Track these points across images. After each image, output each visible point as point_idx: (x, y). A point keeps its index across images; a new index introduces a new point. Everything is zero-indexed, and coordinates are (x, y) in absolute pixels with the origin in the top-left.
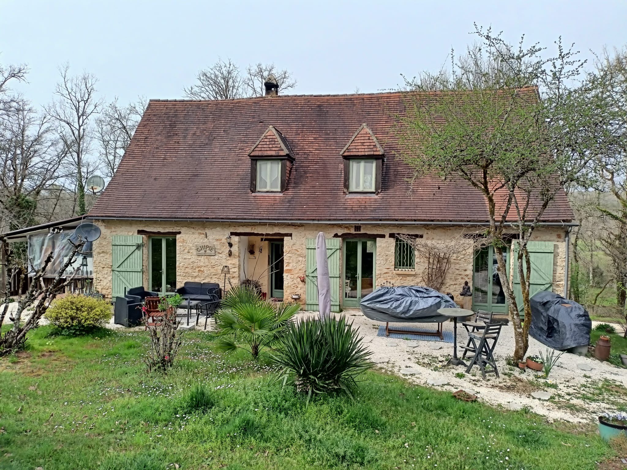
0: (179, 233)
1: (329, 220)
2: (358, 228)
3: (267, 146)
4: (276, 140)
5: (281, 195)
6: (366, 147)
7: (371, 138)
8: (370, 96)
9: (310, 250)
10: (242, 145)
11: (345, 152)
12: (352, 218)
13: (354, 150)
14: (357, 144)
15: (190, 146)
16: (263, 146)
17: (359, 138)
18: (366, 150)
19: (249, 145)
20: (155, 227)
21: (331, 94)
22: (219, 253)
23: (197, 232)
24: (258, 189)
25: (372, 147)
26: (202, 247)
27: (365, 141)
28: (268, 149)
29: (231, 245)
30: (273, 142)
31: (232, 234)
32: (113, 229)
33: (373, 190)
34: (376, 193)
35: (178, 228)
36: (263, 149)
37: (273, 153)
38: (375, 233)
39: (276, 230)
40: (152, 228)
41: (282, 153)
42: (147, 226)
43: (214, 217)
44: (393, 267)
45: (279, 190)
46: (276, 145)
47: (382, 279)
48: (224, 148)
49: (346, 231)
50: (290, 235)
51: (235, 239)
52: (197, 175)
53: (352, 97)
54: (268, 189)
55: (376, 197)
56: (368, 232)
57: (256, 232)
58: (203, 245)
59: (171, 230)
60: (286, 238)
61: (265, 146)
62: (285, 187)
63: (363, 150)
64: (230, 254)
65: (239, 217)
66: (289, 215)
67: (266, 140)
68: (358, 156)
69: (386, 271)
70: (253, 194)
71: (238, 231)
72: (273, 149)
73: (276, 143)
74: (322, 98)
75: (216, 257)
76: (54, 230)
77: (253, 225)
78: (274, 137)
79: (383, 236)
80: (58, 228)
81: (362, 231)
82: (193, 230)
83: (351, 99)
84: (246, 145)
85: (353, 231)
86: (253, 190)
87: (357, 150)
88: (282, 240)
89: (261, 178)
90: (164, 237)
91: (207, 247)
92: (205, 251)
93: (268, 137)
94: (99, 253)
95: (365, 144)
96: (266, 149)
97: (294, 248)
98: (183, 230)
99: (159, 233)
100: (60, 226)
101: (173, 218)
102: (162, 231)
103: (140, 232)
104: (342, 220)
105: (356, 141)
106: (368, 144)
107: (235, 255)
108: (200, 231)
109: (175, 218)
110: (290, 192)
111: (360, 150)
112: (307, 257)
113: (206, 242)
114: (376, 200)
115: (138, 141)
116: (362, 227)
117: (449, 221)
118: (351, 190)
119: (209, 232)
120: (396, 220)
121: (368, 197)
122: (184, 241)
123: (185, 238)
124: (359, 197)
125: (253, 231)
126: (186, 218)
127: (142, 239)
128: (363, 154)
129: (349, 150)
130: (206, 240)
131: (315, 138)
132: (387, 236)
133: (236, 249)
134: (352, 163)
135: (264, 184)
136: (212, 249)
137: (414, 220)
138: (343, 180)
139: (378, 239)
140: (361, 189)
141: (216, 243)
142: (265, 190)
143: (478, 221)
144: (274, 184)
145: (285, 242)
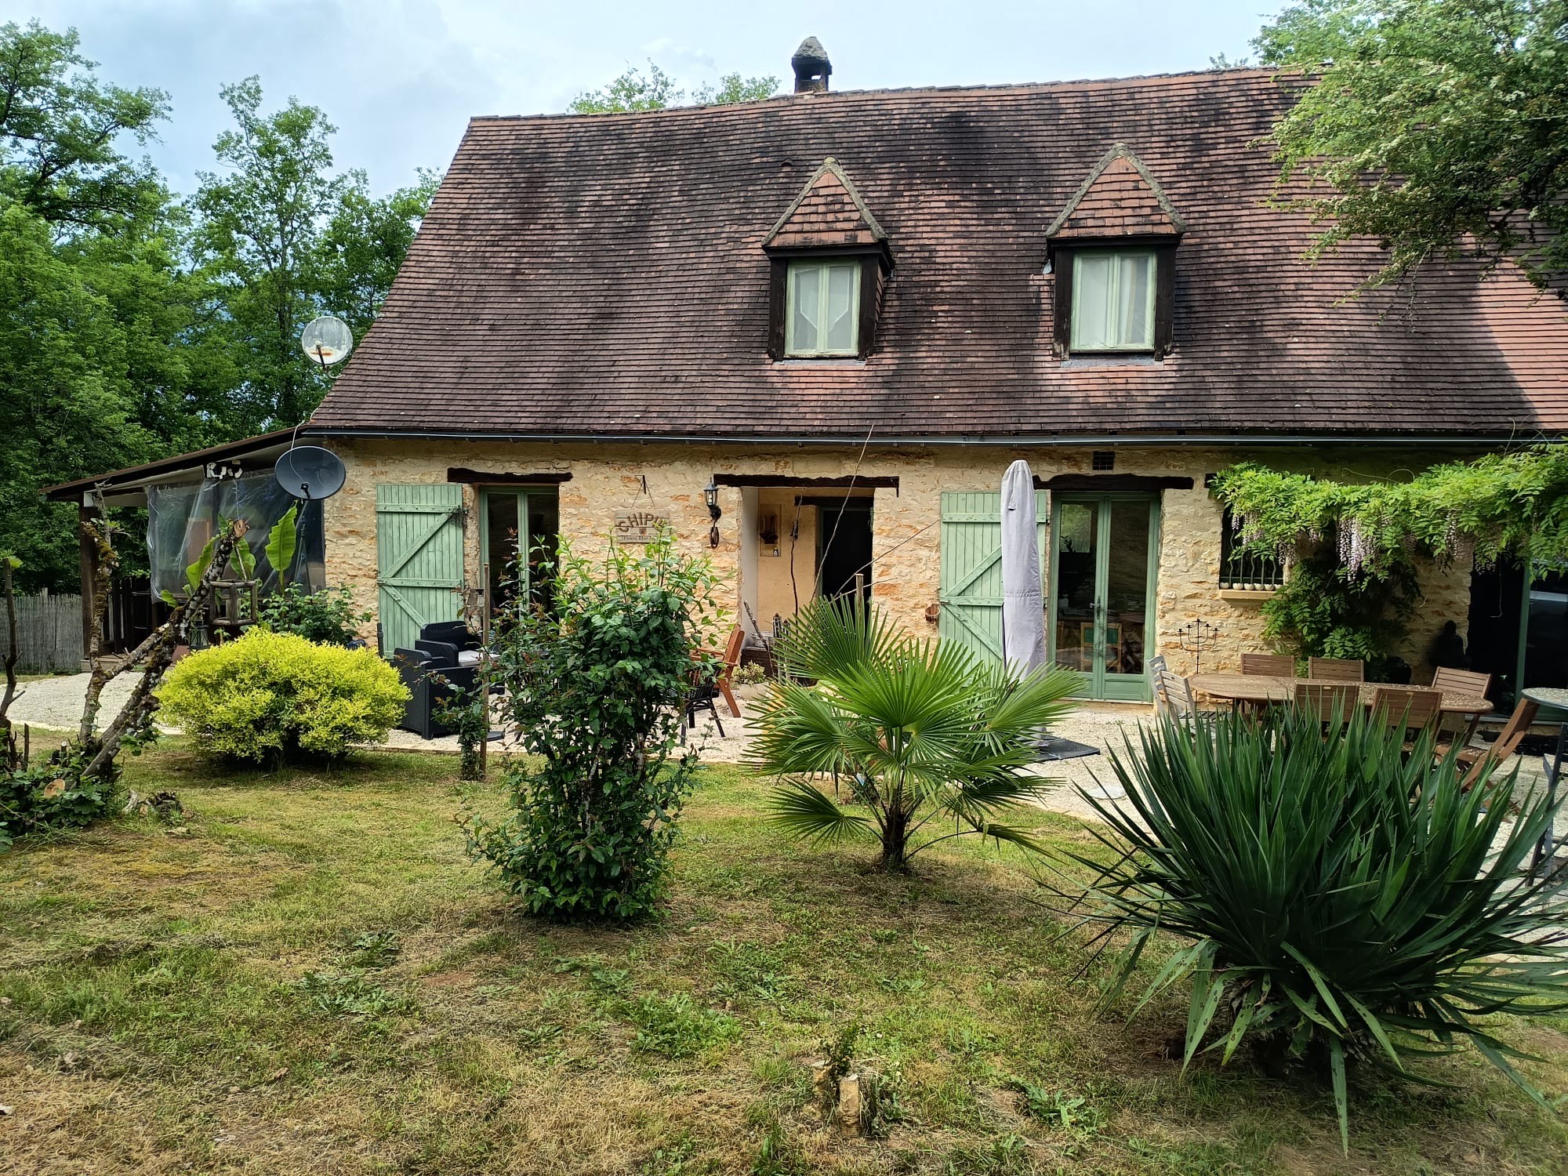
0: (568, 477)
1: (1018, 433)
2: (1103, 459)
3: (820, 218)
4: (846, 199)
5: (861, 365)
6: (1129, 212)
7: (1141, 185)
8: (1107, 86)
9: (952, 528)
10: (735, 228)
11: (1061, 227)
12: (1090, 426)
13: (1090, 222)
14: (1098, 205)
15: (586, 235)
16: (807, 218)
17: (1105, 187)
18: (1128, 221)
19: (757, 227)
20: (497, 461)
21: (988, 84)
22: (682, 536)
23: (619, 474)
24: (790, 350)
25: (1147, 211)
26: (634, 520)
27: (1125, 195)
28: (822, 226)
29: (716, 513)
30: (838, 207)
31: (719, 479)
32: (379, 468)
33: (1148, 344)
34: (1158, 353)
35: (564, 464)
36: (807, 227)
37: (839, 238)
38: (1161, 472)
39: (850, 469)
40: (490, 464)
41: (864, 237)
42: (476, 457)
43: (668, 428)
44: (1216, 578)
45: (853, 351)
46: (846, 215)
47: (1180, 615)
48: (684, 241)
49: (1066, 470)
50: (892, 482)
51: (730, 496)
52: (610, 316)
53: (1053, 89)
54: (821, 349)
55: (1158, 365)
56: (1139, 472)
57: (789, 474)
58: (636, 511)
59: (541, 469)
60: (880, 493)
61: (813, 218)
62: (869, 341)
63: (1119, 221)
64: (715, 540)
65: (740, 429)
66: (892, 422)
67: (814, 201)
68: (1104, 238)
69: (1192, 589)
70: (777, 365)
71: (738, 473)
72: (839, 226)
73: (848, 208)
74: (963, 93)
75: (675, 548)
76: (217, 471)
77: (780, 454)
78: (840, 190)
79: (1186, 484)
80: (229, 465)
81: (1117, 470)
82: (606, 470)
83: (1048, 96)
84: (745, 228)
85: (1087, 470)
86: (777, 353)
87: (1100, 222)
88: (869, 502)
89: (799, 317)
90: (523, 490)
91: (649, 517)
92: (643, 531)
93: (822, 192)
94: (342, 536)
95: (1123, 204)
96: (816, 227)
97: (905, 522)
98: (579, 470)
99: (509, 477)
100: (235, 459)
101: (549, 432)
102: (517, 470)
103: (455, 476)
104: (1055, 433)
105: (1094, 196)
106: (1135, 203)
107: (726, 542)
108: (625, 473)
109: (556, 432)
110: (888, 359)
111: (1108, 222)
112: (943, 548)
113: (642, 503)
114: (1159, 376)
115: (442, 226)
116: (1120, 454)
117: (1406, 433)
118: (1077, 345)
119: (654, 475)
120: (1233, 432)
121: (1132, 364)
122: (582, 501)
123: (584, 492)
124: (1103, 365)
125: (779, 473)
126: (587, 432)
127: (462, 495)
128: (1118, 231)
129: (1073, 223)
130: (644, 499)
131: (951, 204)
132: (1199, 483)
133: (732, 524)
134: (1079, 266)
135: (807, 333)
136: (661, 523)
137: (1293, 432)
138: (1047, 323)
139: (1169, 494)
140: (1110, 344)
141: (673, 507)
142: (813, 353)
143: (1506, 433)
144: (838, 333)
145: (876, 504)
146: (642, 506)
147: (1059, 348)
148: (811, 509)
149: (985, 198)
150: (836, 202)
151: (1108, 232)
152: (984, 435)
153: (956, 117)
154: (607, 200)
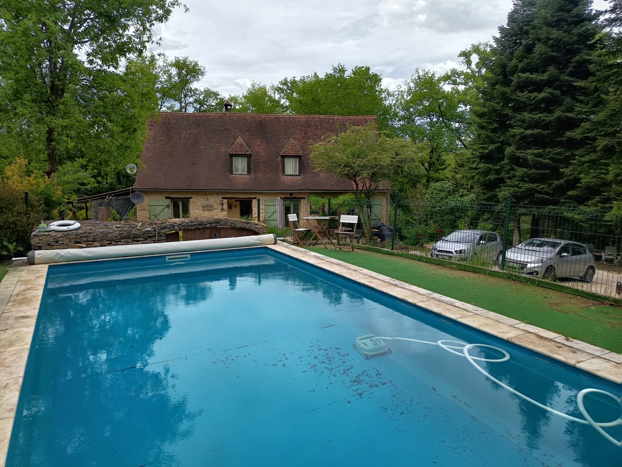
0: (191, 198)
1: (277, 190)
2: (291, 194)
4: (244, 145)
5: (248, 176)
6: (294, 151)
7: (296, 146)
9: (267, 206)
11: (282, 153)
12: (289, 189)
13: (287, 152)
14: (289, 149)
16: (236, 148)
17: (290, 146)
18: (294, 153)
20: (177, 195)
22: (216, 209)
23: (202, 197)
24: (234, 173)
25: (297, 151)
26: (206, 206)
29: (222, 204)
31: (223, 198)
32: (149, 196)
33: (297, 174)
34: (299, 175)
35: (191, 195)
36: (236, 150)
37: (243, 153)
38: (300, 196)
39: (248, 196)
40: (175, 195)
41: (248, 153)
42: (171, 194)
43: (213, 189)
44: (310, 214)
45: (246, 173)
46: (244, 148)
48: (207, 147)
49: (285, 196)
50: (257, 198)
51: (225, 201)
54: (240, 173)
55: (299, 178)
56: (297, 196)
57: (236, 197)
59: (186, 196)
60: (253, 200)
61: (238, 149)
62: (249, 172)
63: (292, 152)
64: (222, 210)
65: (226, 189)
66: (256, 188)
67: (237, 145)
68: (289, 156)
70: (232, 176)
71: (226, 197)
72: (243, 150)
75: (214, 211)
76: (109, 197)
77: (234, 193)
78: (242, 143)
79: (304, 198)
80: (111, 196)
81: (294, 196)
82: (199, 196)
85: (289, 196)
86: (232, 174)
87: (289, 152)
88: (252, 201)
89: (235, 166)
90: (180, 200)
91: (209, 205)
92: (208, 208)
93: (239, 143)
94: (141, 210)
95: (293, 149)
98: (194, 196)
99: (179, 198)
100: (113, 195)
101: (188, 190)
102: (180, 197)
103: (167, 198)
104: (283, 190)
106: (295, 149)
107: (225, 210)
108: (204, 197)
109: (190, 190)
110: (253, 175)
112: (265, 210)
113: (207, 203)
114: (299, 180)
116: (294, 193)
117: (336, 190)
118: (286, 173)
119: (209, 198)
120: (311, 190)
121: (295, 177)
122: (195, 202)
123: (195, 201)
124: (290, 177)
126: (197, 190)
127: (168, 202)
129: (284, 152)
130: (208, 202)
131: (261, 142)
132: (306, 198)
133: (225, 206)
134: (286, 159)
135: (237, 170)
136: (212, 206)
137: (320, 190)
138: (281, 168)
139: (302, 200)
140: (291, 173)
141: (214, 203)
142: (238, 173)
143: (349, 190)
144: (243, 170)
145: (253, 202)
147: (283, 174)
148: (239, 202)
149: (267, 141)
150: (242, 146)
151: (291, 154)
152: (272, 190)
153: (260, 122)
154: (188, 136)
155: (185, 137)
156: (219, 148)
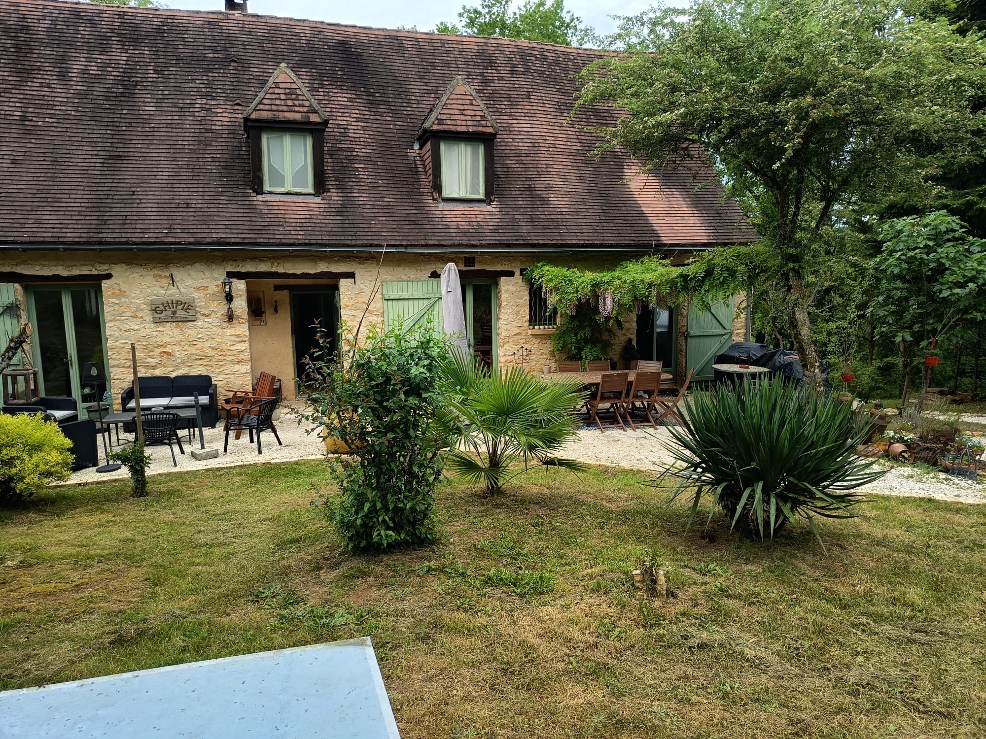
0: (109, 276)
2: (469, 260)
3: (283, 103)
4: (299, 92)
5: (318, 200)
6: (469, 118)
7: (474, 102)
8: (428, 37)
9: (390, 303)
10: (204, 101)
11: (433, 123)
12: (464, 242)
13: (449, 122)
14: (452, 112)
16: (274, 102)
17: (454, 102)
18: (469, 123)
19: (221, 102)
20: (44, 266)
21: (358, 25)
22: (204, 315)
23: (152, 273)
24: (267, 188)
25: (479, 118)
26: (167, 306)
27: (466, 107)
28: (285, 108)
29: (229, 298)
30: (294, 96)
31: (230, 275)
33: (481, 195)
34: (488, 200)
35: (105, 267)
36: (274, 108)
37: (298, 117)
38: (499, 268)
39: (322, 267)
40: (38, 268)
41: (314, 118)
42: (24, 262)
43: (192, 240)
44: (527, 324)
45: (310, 190)
46: (301, 102)
47: (511, 345)
48: (166, 106)
50: (351, 275)
51: (240, 286)
52: (119, 157)
53: (398, 34)
54: (288, 188)
55: (489, 208)
56: (488, 268)
57: (281, 270)
58: (169, 299)
59: (85, 271)
60: (343, 282)
61: (278, 102)
62: (320, 185)
63: (464, 123)
64: (230, 317)
65: (246, 241)
66: (350, 238)
67: (277, 91)
68: (457, 132)
69: (516, 331)
70: (260, 198)
71: (243, 270)
72: (297, 109)
73: (301, 97)
74: (343, 29)
75: (199, 323)
77: (274, 258)
78: (294, 86)
79: (511, 274)
81: (477, 267)
82: (141, 270)
83: (396, 38)
84: (213, 102)
85: (462, 267)
86: (259, 191)
87: (454, 123)
88: (336, 288)
89: (270, 165)
90: (66, 287)
91: (178, 303)
92: (174, 313)
93: (281, 85)
95: (466, 113)
96: (281, 108)
97: (358, 300)
98: (117, 271)
99: (56, 277)
101: (95, 243)
102: (64, 272)
103: (6, 277)
104: (444, 246)
105: (449, 106)
106: (472, 113)
107: (238, 317)
108: (157, 272)
109: (100, 243)
110: (335, 196)
111: (459, 123)
112: (386, 314)
113: (172, 293)
114: (491, 213)
116: (477, 257)
117: (611, 246)
118: (446, 193)
119: (179, 274)
120: (533, 246)
121: (476, 207)
122: (122, 293)
123: (124, 287)
124: (461, 207)
125: (274, 270)
126: (127, 243)
127: (13, 293)
128: (464, 129)
129: (440, 122)
130: (173, 290)
132: (517, 273)
133: (240, 305)
134: (444, 146)
135: (278, 179)
136: (188, 306)
137: (562, 246)
139: (503, 279)
140: (463, 195)
141: (196, 295)
142: (282, 190)
143: (650, 246)
144: (298, 177)
145: (342, 289)
146: (172, 295)
147: (436, 195)
148: (286, 293)
149: (371, 98)
150: (291, 93)
151: (459, 129)
152: (406, 247)
153: (342, 44)
154: (93, 70)
155: (85, 72)
156: (208, 110)
